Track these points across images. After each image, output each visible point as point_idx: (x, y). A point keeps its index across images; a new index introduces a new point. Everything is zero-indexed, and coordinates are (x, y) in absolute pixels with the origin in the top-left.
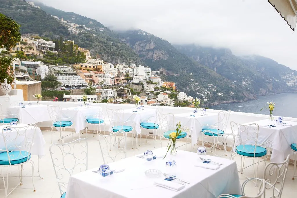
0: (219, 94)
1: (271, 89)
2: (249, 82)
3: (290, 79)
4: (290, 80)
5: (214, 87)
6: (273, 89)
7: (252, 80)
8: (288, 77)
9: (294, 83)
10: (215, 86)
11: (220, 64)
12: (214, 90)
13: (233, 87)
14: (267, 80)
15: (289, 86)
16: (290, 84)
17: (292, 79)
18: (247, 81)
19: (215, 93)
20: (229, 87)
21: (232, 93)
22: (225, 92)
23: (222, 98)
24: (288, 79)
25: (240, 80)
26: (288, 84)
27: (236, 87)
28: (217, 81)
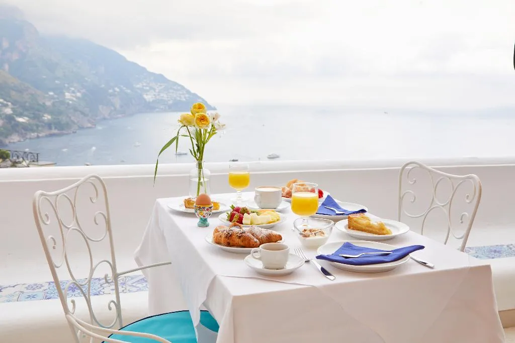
0: (21, 120)
1: (118, 106)
2: (79, 95)
3: (148, 88)
4: (148, 91)
5: (6, 106)
6: (121, 106)
7: (84, 91)
8: (145, 84)
9: (154, 95)
10: (9, 104)
11: (15, 57)
12: (8, 111)
13: (48, 103)
14: (111, 91)
15: (147, 100)
16: (150, 97)
17: (151, 88)
18: (73, 92)
19: (10, 118)
20: (39, 105)
21: (47, 117)
22: (32, 116)
23: (26, 128)
24: (145, 88)
25: (60, 91)
26: (145, 97)
27: (53, 104)
28: (13, 93)
